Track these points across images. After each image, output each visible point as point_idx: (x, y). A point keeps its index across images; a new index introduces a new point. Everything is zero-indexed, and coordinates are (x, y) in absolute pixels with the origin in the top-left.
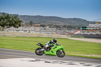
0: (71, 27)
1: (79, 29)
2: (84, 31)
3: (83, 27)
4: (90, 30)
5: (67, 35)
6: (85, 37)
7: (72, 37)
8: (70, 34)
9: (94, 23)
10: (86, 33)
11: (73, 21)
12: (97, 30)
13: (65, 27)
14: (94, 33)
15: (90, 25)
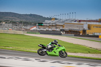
0: (27, 23)
1: (35, 25)
2: (40, 27)
3: (39, 23)
4: (46, 26)
5: (23, 31)
6: (41, 33)
7: (27, 33)
8: (26, 30)
9: (50, 19)
10: (42, 29)
11: (29, 17)
12: (53, 26)
13: (21, 22)
14: (50, 30)
15: (46, 21)
